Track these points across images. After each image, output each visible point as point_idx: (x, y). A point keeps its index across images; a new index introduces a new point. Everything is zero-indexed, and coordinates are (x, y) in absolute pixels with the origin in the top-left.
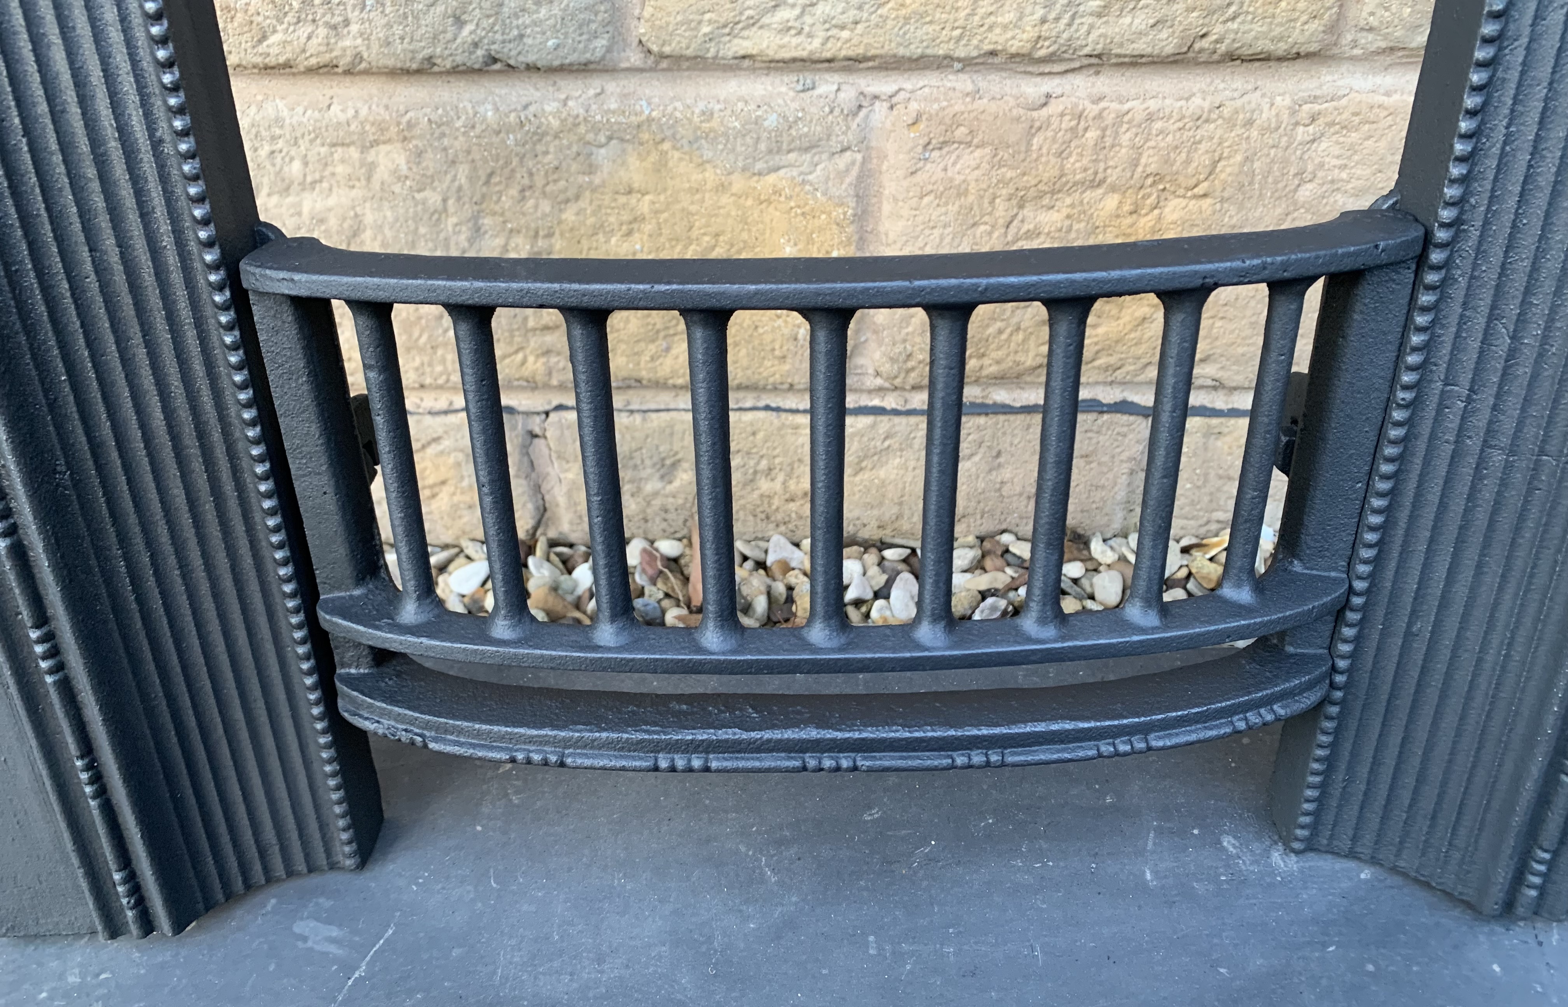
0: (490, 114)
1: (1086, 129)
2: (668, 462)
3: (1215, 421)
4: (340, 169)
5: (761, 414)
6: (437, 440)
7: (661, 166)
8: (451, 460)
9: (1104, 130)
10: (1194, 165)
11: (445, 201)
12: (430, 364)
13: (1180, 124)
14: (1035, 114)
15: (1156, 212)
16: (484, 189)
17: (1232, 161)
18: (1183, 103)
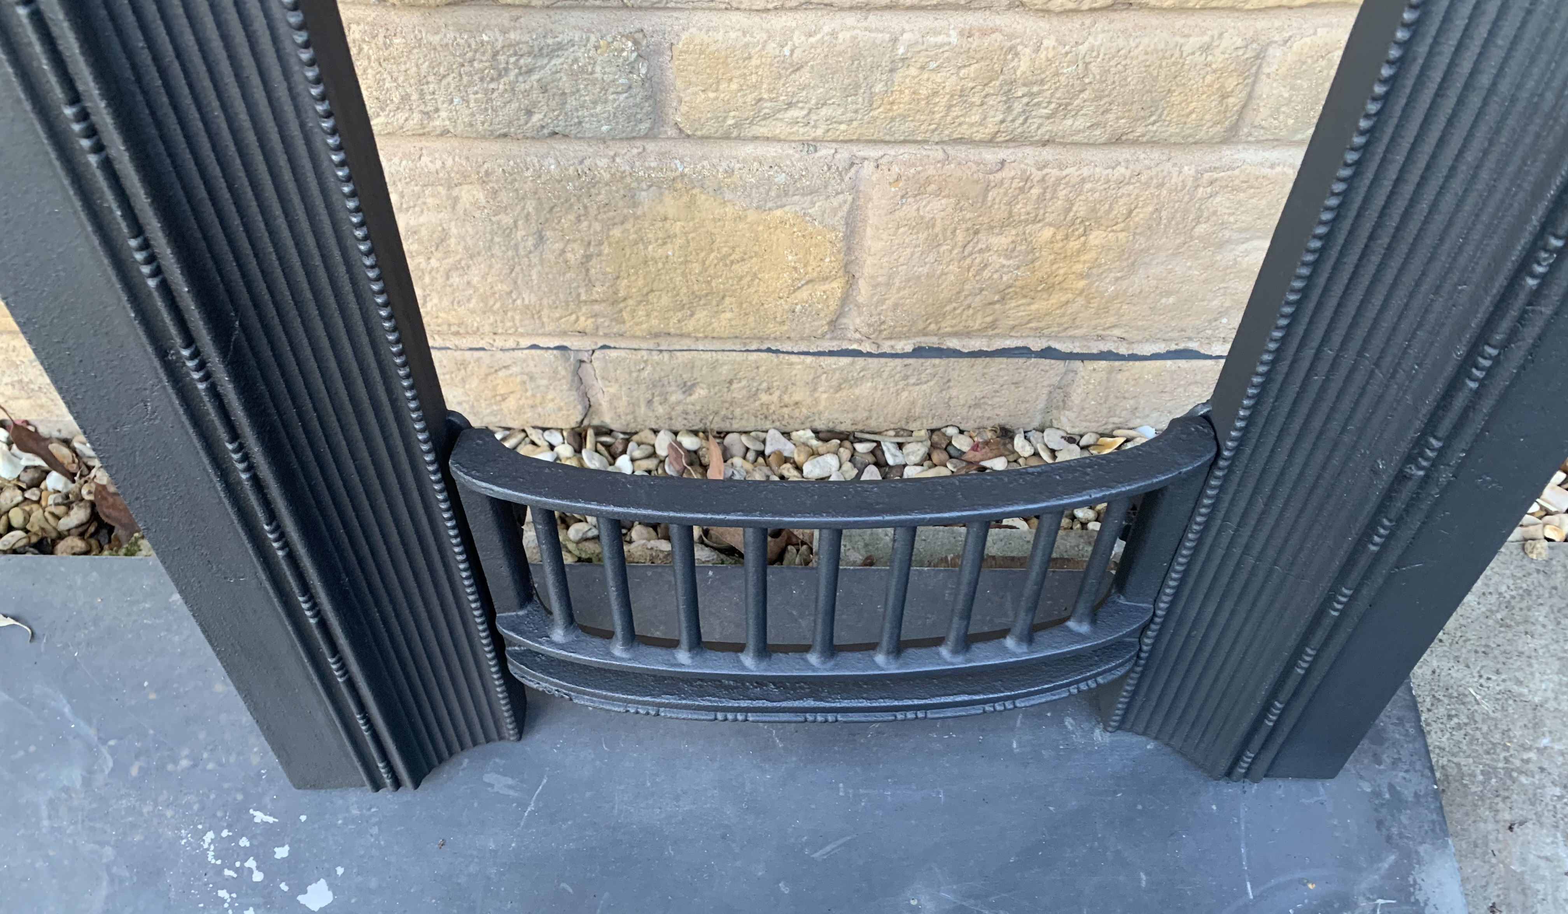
0: (553, 167)
1: (1031, 188)
2: (689, 384)
3: (1117, 364)
4: (430, 200)
5: (764, 355)
6: (506, 367)
7: (692, 203)
8: (519, 379)
9: (1045, 189)
10: (1115, 212)
11: (515, 222)
12: (502, 322)
13: (1106, 186)
14: (991, 177)
15: (1083, 239)
16: (548, 216)
17: (1145, 210)
18: (1110, 170)
